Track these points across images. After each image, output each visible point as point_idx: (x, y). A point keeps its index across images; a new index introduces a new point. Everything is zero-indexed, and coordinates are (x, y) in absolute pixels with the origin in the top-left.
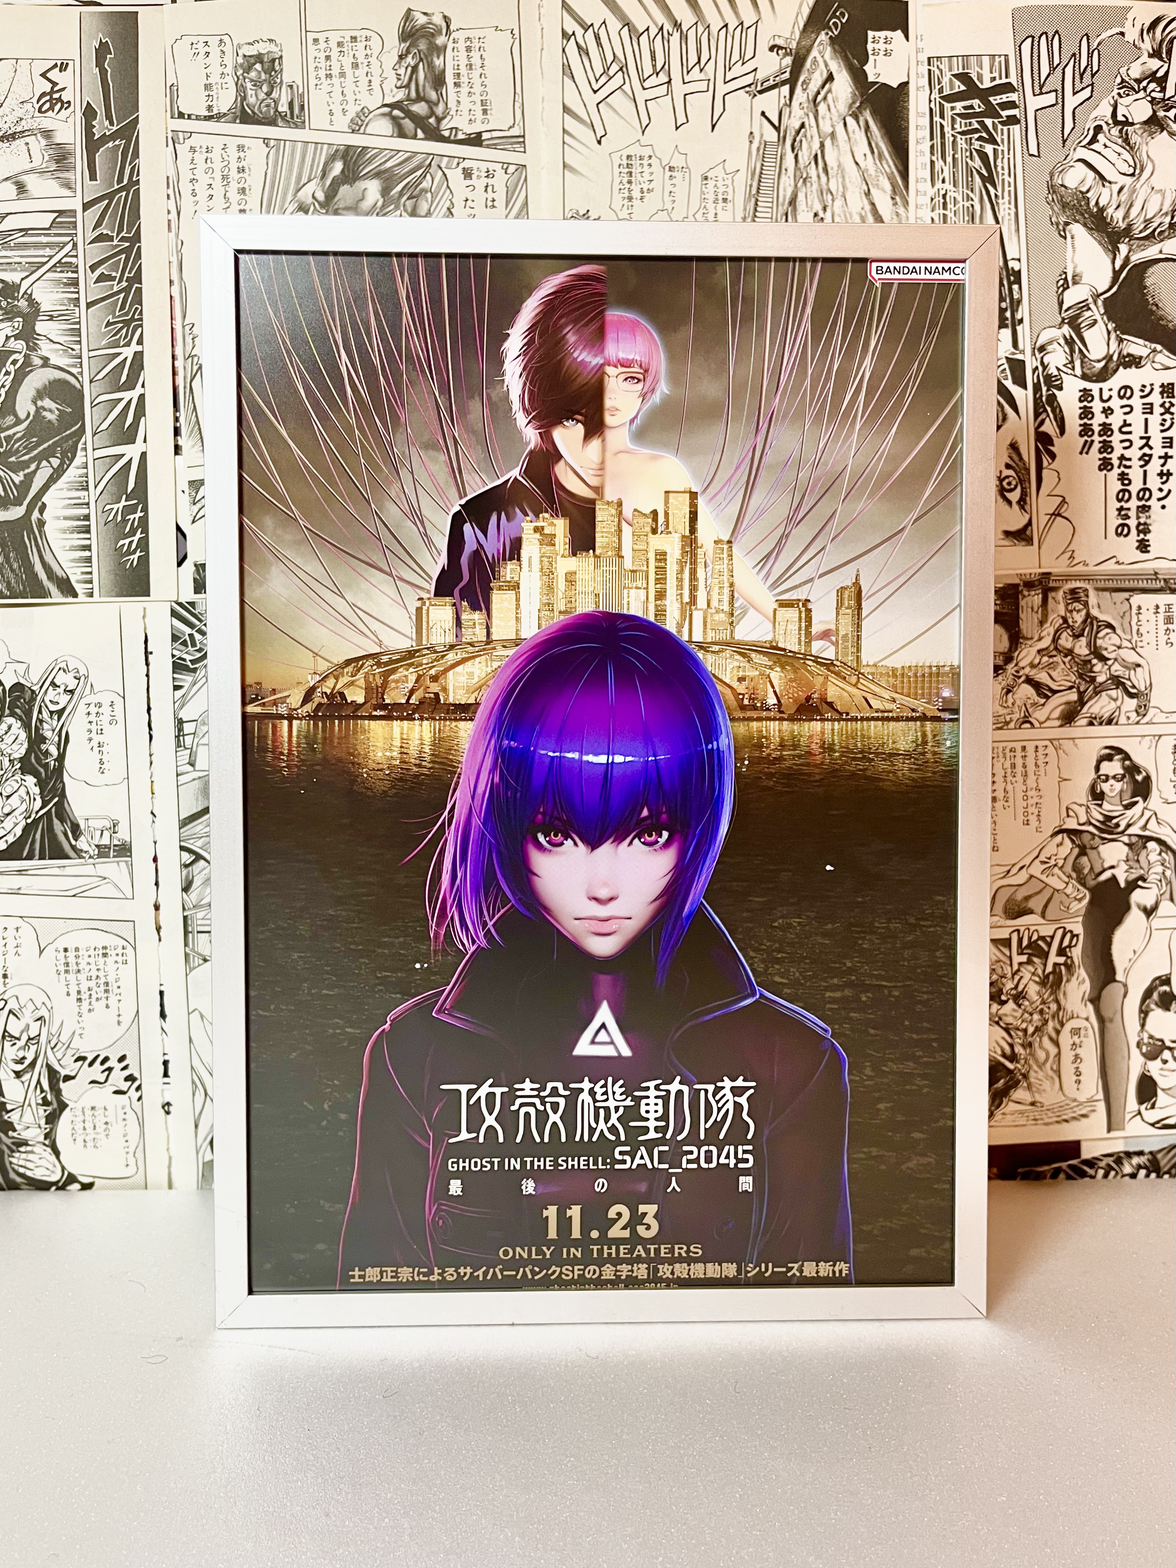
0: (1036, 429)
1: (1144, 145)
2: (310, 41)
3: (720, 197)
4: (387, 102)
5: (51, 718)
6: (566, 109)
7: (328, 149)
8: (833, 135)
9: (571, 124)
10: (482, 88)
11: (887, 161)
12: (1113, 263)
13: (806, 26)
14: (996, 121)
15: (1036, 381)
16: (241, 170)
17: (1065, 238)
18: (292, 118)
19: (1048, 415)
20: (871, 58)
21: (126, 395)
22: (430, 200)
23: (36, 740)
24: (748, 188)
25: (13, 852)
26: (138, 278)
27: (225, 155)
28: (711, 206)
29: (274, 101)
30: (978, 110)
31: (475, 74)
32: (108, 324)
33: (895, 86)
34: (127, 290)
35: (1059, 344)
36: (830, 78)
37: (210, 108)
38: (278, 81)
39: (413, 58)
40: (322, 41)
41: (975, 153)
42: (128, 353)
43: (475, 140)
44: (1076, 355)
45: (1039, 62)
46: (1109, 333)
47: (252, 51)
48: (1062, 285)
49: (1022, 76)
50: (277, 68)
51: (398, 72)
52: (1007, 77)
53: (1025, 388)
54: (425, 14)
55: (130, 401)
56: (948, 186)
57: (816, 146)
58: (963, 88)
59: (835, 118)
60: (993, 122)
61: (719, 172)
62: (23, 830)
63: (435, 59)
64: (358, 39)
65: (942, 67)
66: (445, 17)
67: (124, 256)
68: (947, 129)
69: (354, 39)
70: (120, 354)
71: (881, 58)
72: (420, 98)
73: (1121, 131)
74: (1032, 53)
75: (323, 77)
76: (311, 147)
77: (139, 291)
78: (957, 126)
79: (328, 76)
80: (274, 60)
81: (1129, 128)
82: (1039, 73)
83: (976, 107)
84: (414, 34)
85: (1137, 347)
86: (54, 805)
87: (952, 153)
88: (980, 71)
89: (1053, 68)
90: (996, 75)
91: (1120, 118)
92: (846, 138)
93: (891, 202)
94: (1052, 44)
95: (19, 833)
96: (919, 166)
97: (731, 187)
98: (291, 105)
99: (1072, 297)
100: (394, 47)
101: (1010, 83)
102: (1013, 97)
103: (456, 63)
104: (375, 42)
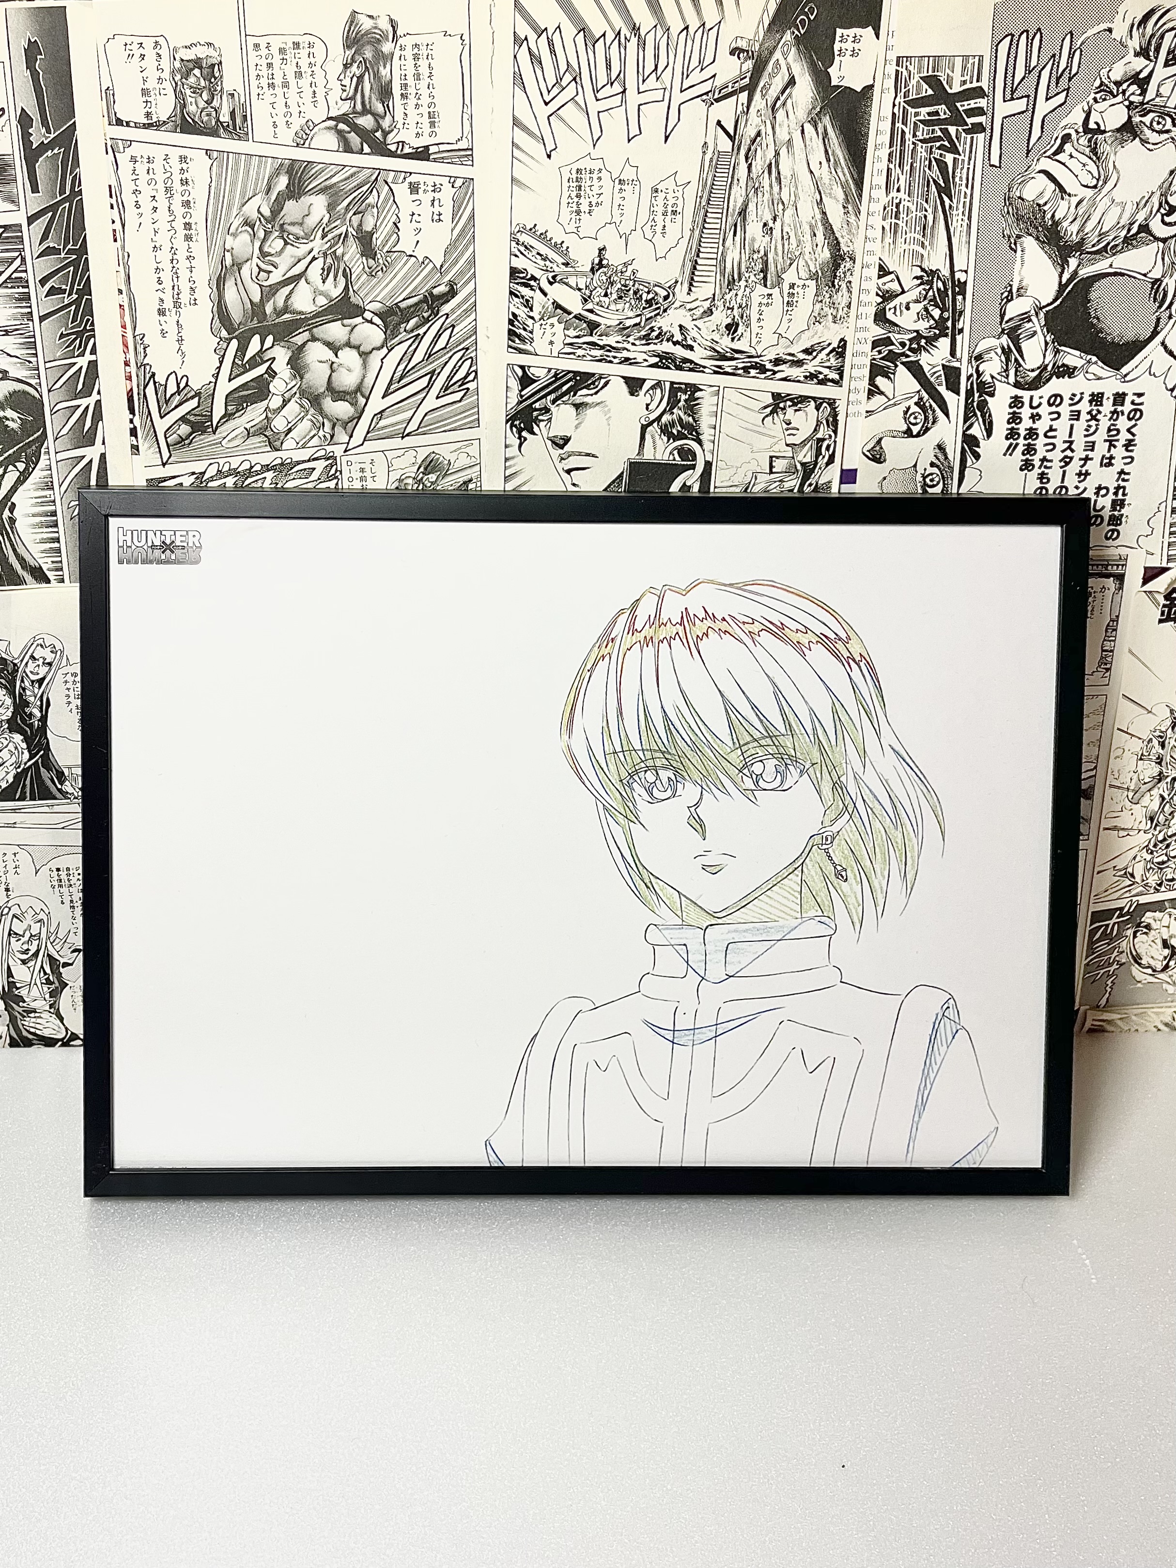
0: (964, 432)
1: (1112, 155)
2: (251, 47)
3: (670, 209)
4: (333, 114)
5: (32, 685)
6: (516, 122)
7: (272, 164)
8: (790, 142)
9: (521, 137)
10: (430, 100)
11: (842, 168)
12: (1061, 276)
13: (772, 23)
14: (960, 128)
15: (969, 387)
16: (185, 182)
17: (1015, 252)
18: (235, 129)
19: (978, 419)
20: (837, 59)
21: (84, 402)
22: (376, 215)
23: (21, 705)
24: (698, 199)
25: (8, 794)
26: (87, 290)
27: (167, 166)
28: (659, 218)
29: (216, 110)
30: (943, 116)
31: (423, 84)
32: (62, 336)
33: (859, 90)
34: (77, 302)
35: (996, 353)
36: (792, 82)
37: (148, 115)
38: (219, 88)
39: (358, 67)
40: (263, 46)
41: (934, 163)
42: (83, 362)
43: (422, 154)
44: (1012, 365)
45: (1015, 65)
46: (1046, 343)
47: (189, 55)
48: (1007, 297)
49: (994, 80)
50: (217, 75)
51: (343, 83)
52: (978, 81)
53: (958, 394)
54: (371, 17)
55: (87, 407)
56: (902, 195)
57: (771, 154)
58: (930, 92)
59: (793, 126)
60: (957, 130)
61: (670, 184)
62: (15, 777)
63: (381, 68)
64: (301, 47)
65: (911, 68)
66: (391, 20)
67: (72, 268)
68: (908, 136)
69: (297, 45)
70: (75, 364)
71: (847, 59)
72: (365, 111)
73: (1090, 141)
74: (1009, 54)
75: (266, 86)
76: (255, 161)
77: (89, 302)
78: (919, 134)
79: (272, 86)
80: (213, 65)
81: (1100, 137)
82: (1013, 76)
83: (942, 114)
84: (358, 41)
85: (1072, 358)
86: (41, 756)
87: (910, 161)
88: (951, 74)
89: (1029, 70)
90: (968, 78)
91: (1092, 125)
92: (803, 145)
93: (843, 211)
94: (1032, 44)
95: (11, 780)
96: (875, 173)
97: (681, 199)
98: (233, 114)
99: (1014, 309)
100: (338, 53)
101: (981, 87)
102: (982, 103)
103: (403, 73)
104: (319, 49)
